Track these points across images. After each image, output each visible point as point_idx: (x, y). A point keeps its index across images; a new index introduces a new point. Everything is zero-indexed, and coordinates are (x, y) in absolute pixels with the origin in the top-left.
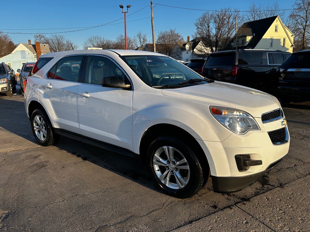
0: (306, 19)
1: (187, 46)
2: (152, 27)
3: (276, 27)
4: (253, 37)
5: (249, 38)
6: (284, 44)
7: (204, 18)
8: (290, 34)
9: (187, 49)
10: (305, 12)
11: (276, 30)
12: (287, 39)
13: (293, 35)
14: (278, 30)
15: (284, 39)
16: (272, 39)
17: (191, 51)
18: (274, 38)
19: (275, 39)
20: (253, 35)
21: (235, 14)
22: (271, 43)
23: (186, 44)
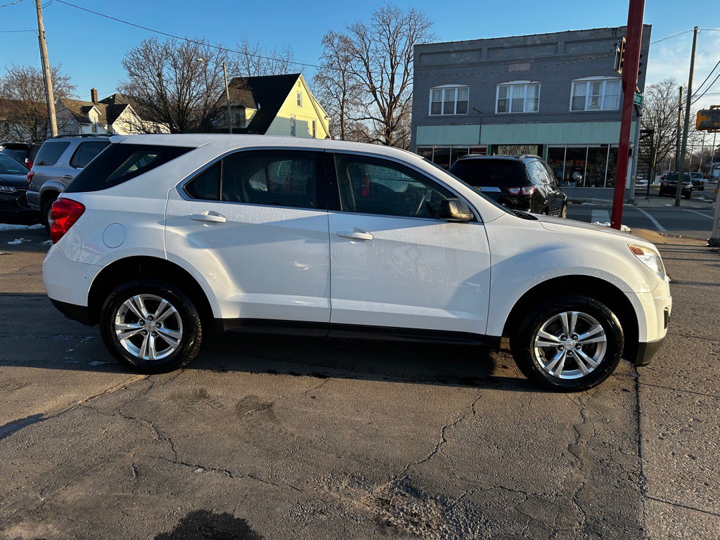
0: (343, 88)
1: (93, 115)
2: (43, 57)
3: (299, 96)
4: (258, 112)
5: (249, 113)
6: (314, 131)
7: (147, 52)
8: (323, 115)
9: (92, 120)
10: (341, 74)
11: (299, 103)
12: (318, 124)
13: (327, 117)
14: (303, 103)
15: (314, 122)
16: (293, 121)
17: (106, 128)
18: (297, 118)
19: (298, 120)
20: (258, 108)
21: (220, 56)
22: (293, 128)
23: (90, 108)
